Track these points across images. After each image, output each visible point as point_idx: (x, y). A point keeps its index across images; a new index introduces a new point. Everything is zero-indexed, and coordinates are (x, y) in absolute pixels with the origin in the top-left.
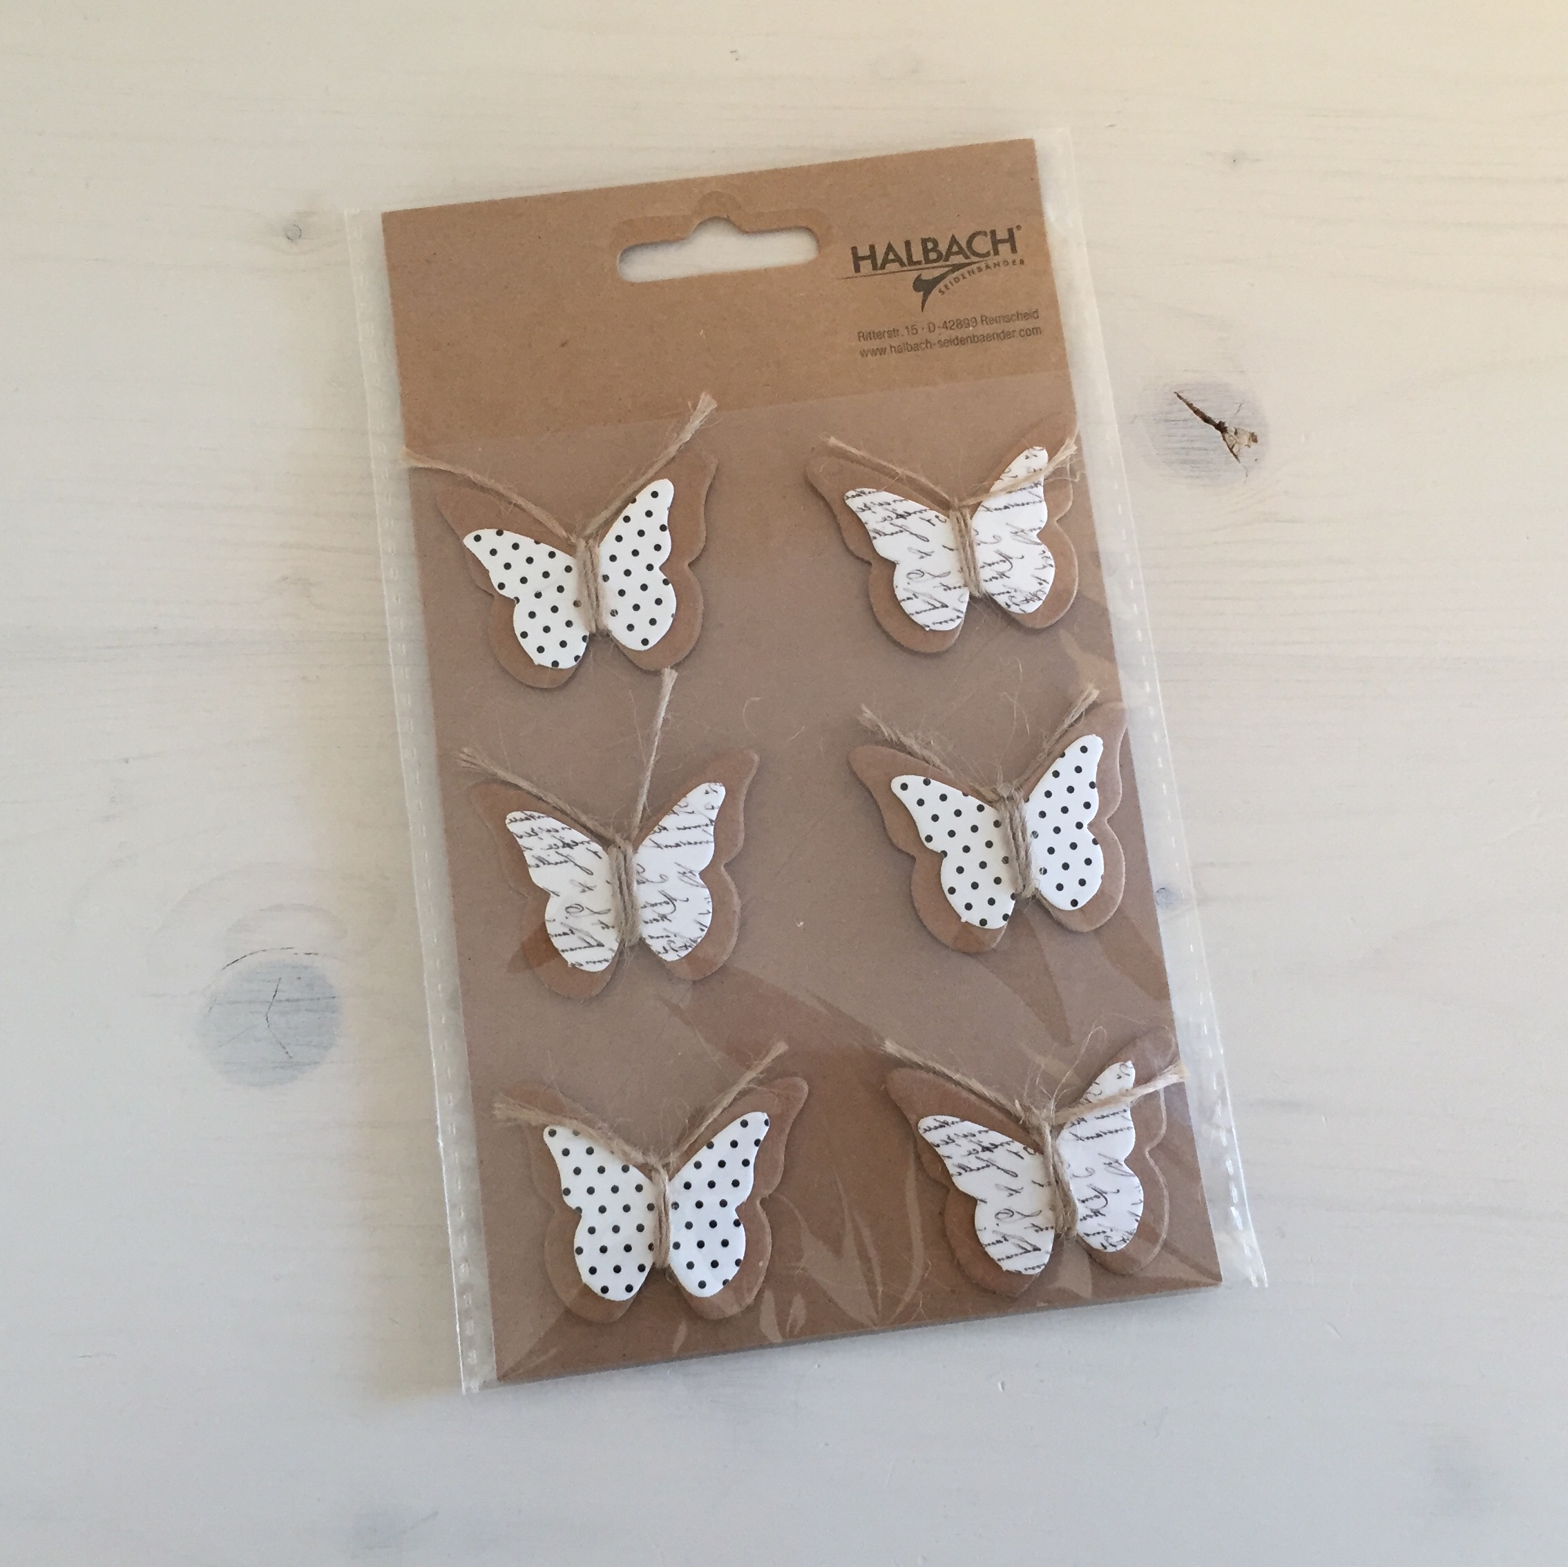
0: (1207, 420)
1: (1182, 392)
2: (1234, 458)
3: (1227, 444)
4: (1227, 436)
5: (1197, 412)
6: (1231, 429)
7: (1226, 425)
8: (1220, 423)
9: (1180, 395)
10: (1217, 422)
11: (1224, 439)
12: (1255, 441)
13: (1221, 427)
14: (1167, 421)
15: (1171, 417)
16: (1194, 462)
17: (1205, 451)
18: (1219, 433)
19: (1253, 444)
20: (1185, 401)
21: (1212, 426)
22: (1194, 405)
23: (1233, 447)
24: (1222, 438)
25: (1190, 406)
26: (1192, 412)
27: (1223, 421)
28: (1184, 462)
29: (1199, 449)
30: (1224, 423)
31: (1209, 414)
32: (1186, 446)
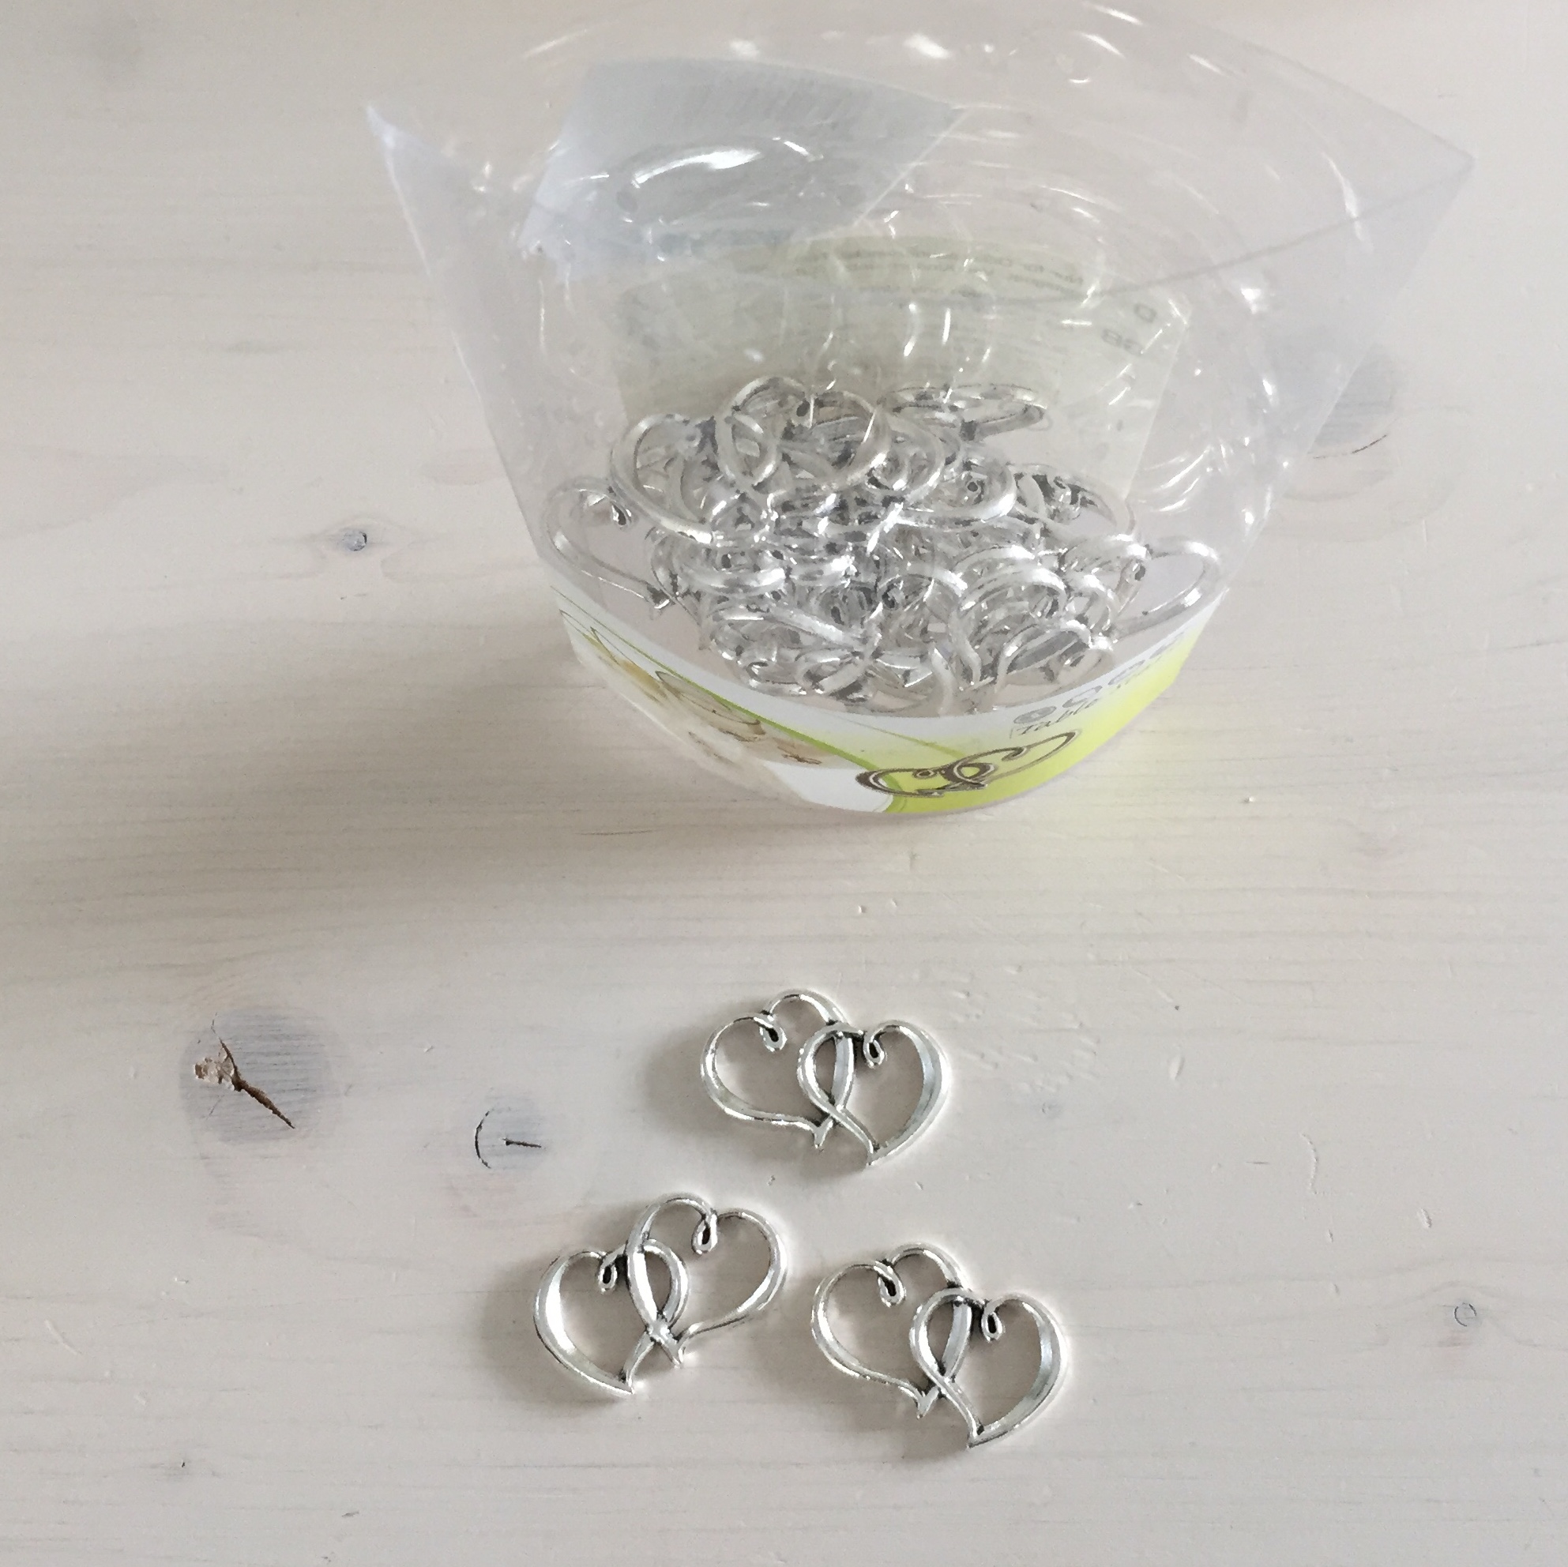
0: (254, 1094)
1: (283, 1129)
2: (225, 1043)
3: (233, 1061)
4: (233, 1072)
5: (266, 1103)
6: (228, 1084)
7: (233, 1087)
8: (240, 1090)
9: (287, 1125)
10: (243, 1090)
11: (236, 1068)
12: (198, 1068)
13: (239, 1085)
14: (306, 1090)
15: (300, 1095)
16: (276, 1038)
17: (262, 1050)
18: (244, 1077)
19: (201, 1061)
20: (283, 1118)
22: (271, 1111)
23: (226, 1060)
24: (239, 1069)
25: (276, 1112)
26: (275, 1103)
27: (237, 1092)
28: (288, 1037)
29: (268, 1055)
30: (235, 1090)
31: (253, 1101)
32: (288, 1059)
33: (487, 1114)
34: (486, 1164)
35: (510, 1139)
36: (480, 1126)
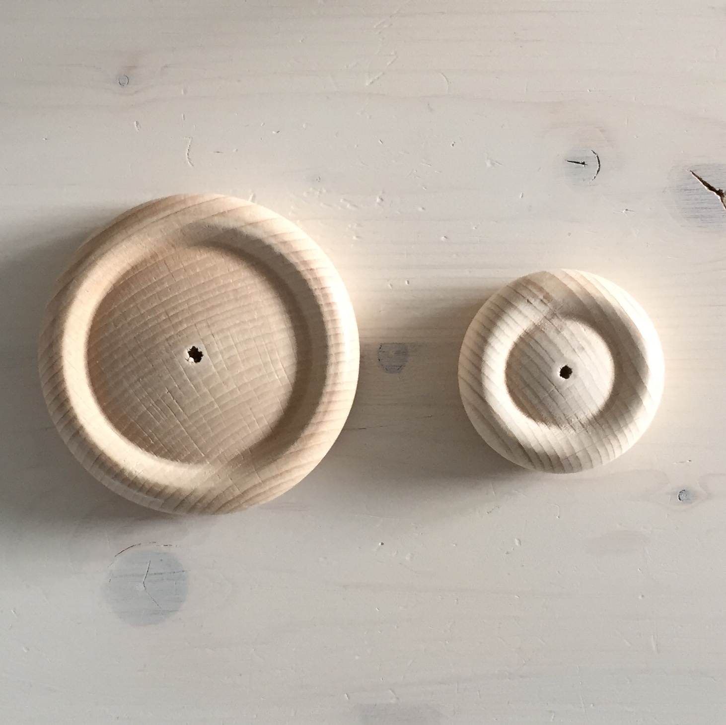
0: (711, 188)
1: (695, 170)
3: (724, 204)
4: (724, 199)
5: (705, 183)
7: (724, 192)
8: (719, 190)
9: (695, 172)
10: (718, 190)
11: (722, 201)
13: (720, 193)
14: (685, 190)
15: (688, 187)
16: (703, 216)
17: (709, 210)
18: (719, 197)
20: (697, 176)
21: (715, 193)
22: (703, 179)
24: (720, 200)
25: (700, 179)
26: (702, 183)
27: (721, 189)
28: (697, 217)
29: (706, 208)
30: (722, 190)
31: (711, 185)
32: (698, 206)
33: (595, 177)
34: (594, 153)
35: (583, 165)
36: (598, 171)
